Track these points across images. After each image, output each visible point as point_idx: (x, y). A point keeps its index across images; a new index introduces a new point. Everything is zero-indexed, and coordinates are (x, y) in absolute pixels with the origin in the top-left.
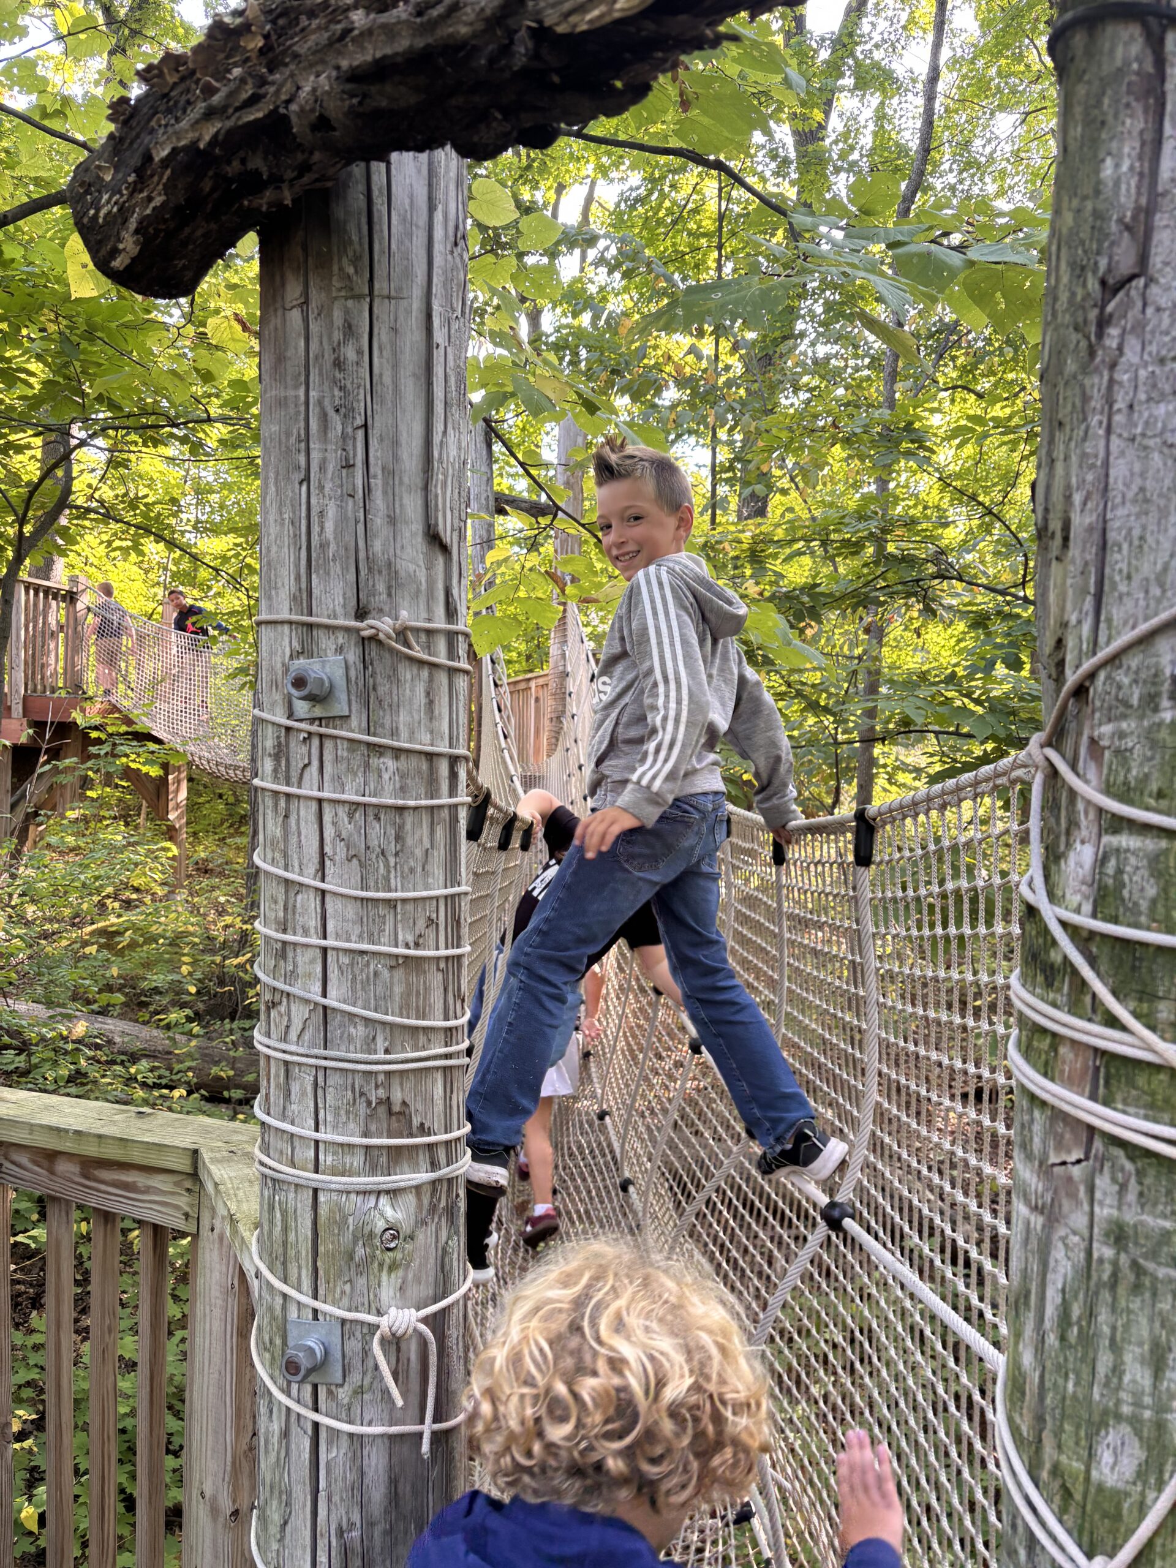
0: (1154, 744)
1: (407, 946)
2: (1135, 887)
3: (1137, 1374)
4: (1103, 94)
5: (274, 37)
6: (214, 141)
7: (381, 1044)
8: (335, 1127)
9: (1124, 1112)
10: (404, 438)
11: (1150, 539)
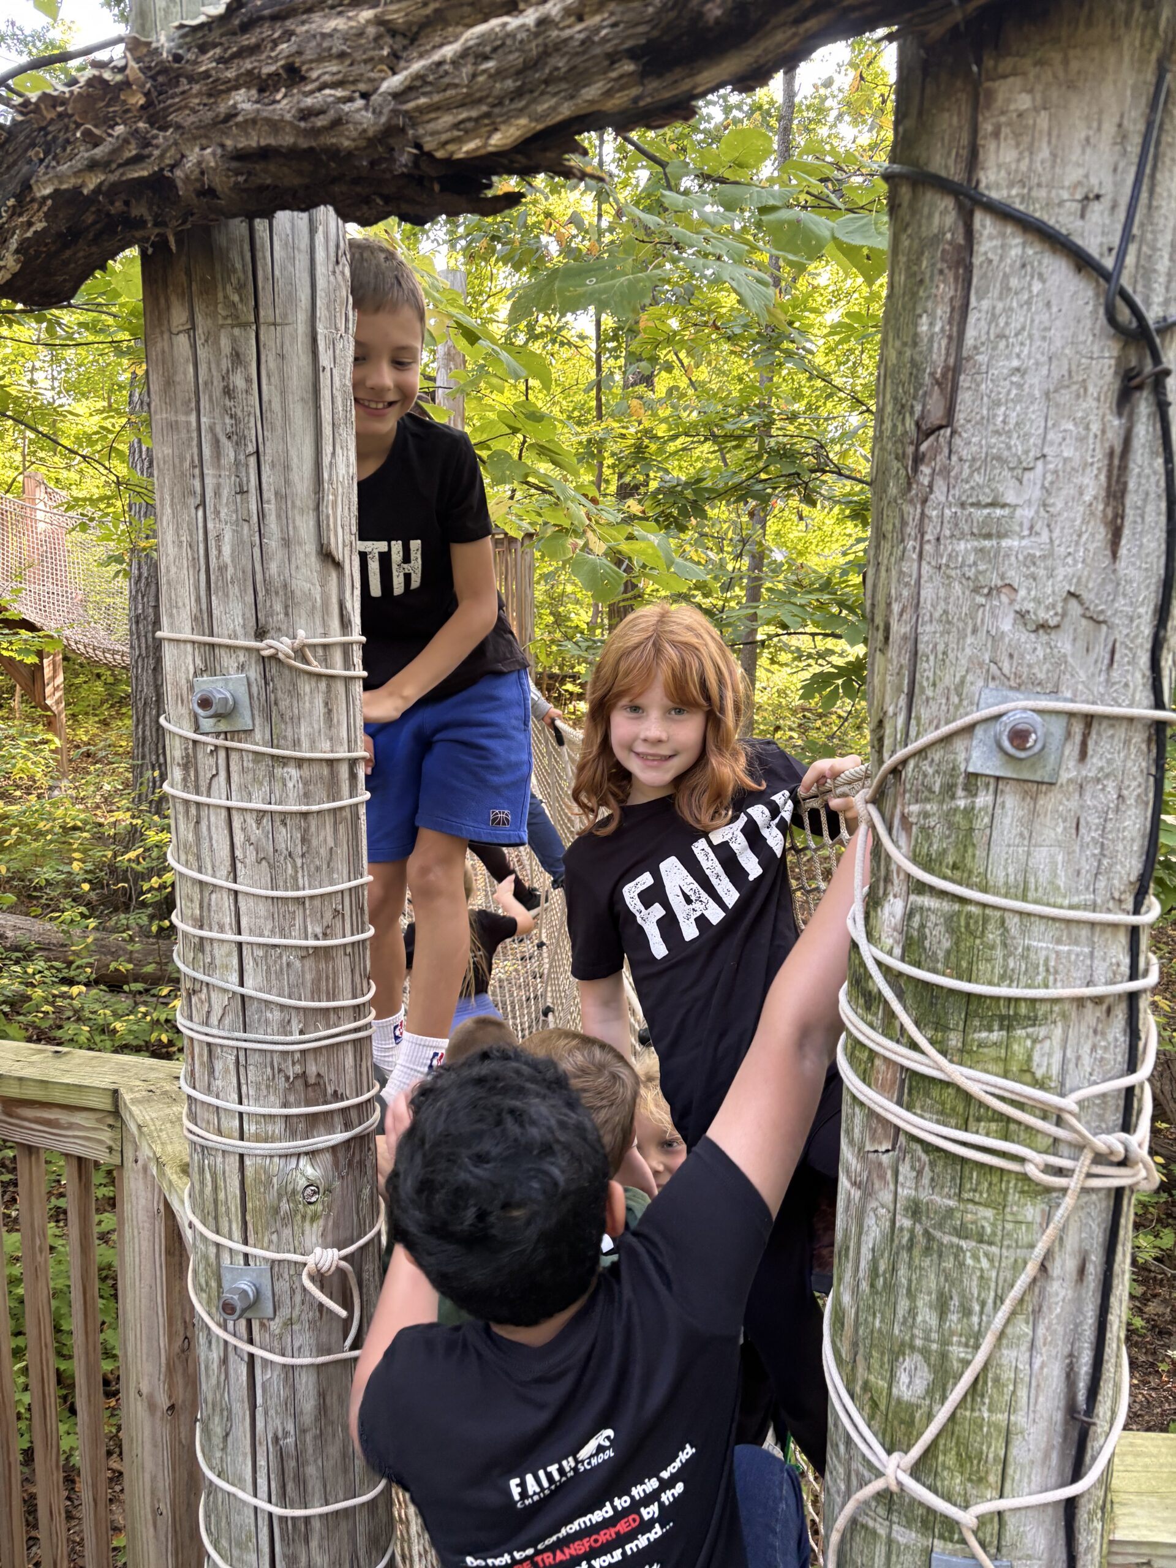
0: (950, 825)
1: (316, 938)
2: (935, 941)
3: (927, 1316)
4: (922, 253)
5: (154, 94)
6: (98, 190)
7: (296, 1026)
8: (257, 1100)
9: (922, 1117)
10: (295, 462)
11: (951, 655)
